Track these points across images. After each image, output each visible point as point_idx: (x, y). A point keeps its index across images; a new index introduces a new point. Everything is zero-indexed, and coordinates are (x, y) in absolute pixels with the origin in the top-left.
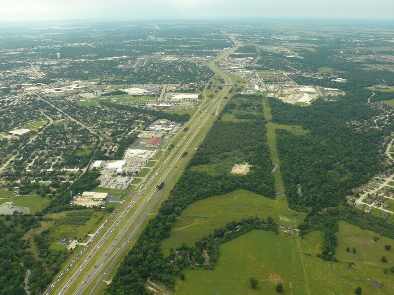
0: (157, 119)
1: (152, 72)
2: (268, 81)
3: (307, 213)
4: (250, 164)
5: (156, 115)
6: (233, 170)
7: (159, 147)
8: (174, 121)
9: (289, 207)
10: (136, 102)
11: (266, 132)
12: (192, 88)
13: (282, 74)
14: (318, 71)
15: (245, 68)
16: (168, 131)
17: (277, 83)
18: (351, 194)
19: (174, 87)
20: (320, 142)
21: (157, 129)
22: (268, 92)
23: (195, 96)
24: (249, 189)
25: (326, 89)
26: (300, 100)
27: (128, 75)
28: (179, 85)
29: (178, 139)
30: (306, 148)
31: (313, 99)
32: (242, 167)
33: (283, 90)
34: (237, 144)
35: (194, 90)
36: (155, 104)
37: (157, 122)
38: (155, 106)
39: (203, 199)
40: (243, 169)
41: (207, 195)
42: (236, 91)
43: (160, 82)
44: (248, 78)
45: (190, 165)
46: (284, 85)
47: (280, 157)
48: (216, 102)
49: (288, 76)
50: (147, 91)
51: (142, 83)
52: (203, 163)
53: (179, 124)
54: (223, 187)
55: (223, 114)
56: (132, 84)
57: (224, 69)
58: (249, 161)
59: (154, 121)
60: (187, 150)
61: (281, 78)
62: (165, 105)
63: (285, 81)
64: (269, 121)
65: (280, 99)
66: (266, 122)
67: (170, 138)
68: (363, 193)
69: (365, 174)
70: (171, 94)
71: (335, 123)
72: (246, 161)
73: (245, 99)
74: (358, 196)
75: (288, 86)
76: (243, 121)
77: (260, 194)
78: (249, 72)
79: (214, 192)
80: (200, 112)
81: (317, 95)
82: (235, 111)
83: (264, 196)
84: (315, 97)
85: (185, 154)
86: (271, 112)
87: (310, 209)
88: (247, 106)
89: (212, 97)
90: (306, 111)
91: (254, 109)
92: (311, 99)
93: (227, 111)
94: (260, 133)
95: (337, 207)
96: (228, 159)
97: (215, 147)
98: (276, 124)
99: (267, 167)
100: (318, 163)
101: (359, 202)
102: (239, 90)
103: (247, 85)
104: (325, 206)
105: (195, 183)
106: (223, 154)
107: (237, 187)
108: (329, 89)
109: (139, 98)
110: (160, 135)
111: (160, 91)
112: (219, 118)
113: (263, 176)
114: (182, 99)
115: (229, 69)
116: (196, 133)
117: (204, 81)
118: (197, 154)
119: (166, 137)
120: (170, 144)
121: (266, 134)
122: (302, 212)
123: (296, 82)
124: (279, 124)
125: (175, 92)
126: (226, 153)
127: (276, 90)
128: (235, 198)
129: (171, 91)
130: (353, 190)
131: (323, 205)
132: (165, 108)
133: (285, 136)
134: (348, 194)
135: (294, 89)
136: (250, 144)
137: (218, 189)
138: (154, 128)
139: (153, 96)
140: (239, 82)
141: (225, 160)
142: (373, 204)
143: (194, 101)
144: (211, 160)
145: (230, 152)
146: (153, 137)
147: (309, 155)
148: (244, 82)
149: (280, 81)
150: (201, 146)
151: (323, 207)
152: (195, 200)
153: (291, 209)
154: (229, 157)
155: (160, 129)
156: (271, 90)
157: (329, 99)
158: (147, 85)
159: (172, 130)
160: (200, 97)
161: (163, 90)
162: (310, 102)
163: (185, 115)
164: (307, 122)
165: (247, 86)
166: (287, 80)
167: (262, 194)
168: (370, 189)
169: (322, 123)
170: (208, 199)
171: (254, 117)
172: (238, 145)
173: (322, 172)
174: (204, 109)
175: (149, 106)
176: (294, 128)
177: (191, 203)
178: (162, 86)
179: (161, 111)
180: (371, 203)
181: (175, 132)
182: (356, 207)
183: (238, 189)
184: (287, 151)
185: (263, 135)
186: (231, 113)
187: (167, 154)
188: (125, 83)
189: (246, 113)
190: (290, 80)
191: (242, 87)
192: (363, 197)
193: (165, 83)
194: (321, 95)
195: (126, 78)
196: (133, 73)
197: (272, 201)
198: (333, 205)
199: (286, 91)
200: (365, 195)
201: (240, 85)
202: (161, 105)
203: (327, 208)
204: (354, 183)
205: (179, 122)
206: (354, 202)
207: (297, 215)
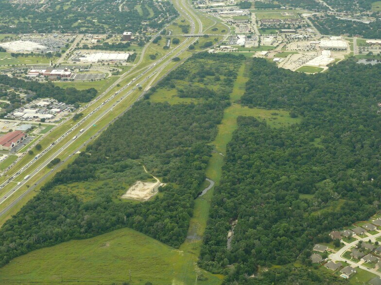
0: (35, 98)
1: (69, 11)
2: (268, 28)
3: (227, 277)
4: (164, 181)
5: (36, 91)
6: (129, 192)
7: (15, 149)
8: (63, 102)
9: (199, 263)
10: (13, 66)
11: (219, 123)
12: (125, 42)
13: (300, 14)
14: (370, 8)
15: (237, 5)
16: (43, 120)
17: (281, 32)
18: (327, 241)
19: (93, 40)
20: (312, 140)
21: (25, 116)
22: (260, 48)
23: (123, 56)
24: (140, 228)
25: (368, 41)
26: (311, 63)
27: (23, 17)
28: (104, 36)
29: (56, 135)
30: (279, 152)
31: (337, 60)
32: (146, 187)
33: (288, 45)
34: (155, 144)
35: (128, 45)
36: (44, 71)
37: (34, 103)
38: (42, 74)
39: (48, 246)
40: (148, 191)
41: (59, 239)
42: (201, 47)
43: (74, 31)
44: (234, 23)
45: (54, 182)
46: (293, 35)
47: (223, 168)
48: (157, 66)
49: (309, 18)
50: (42, 47)
51: (40, 32)
52: (79, 179)
53: (72, 106)
54: (89, 225)
55: (158, 90)
56: (23, 33)
57: (199, 8)
58: (164, 175)
59: (29, 101)
60: (61, 155)
61: (294, 22)
62: (62, 72)
63: (299, 27)
64: (237, 102)
65: (275, 62)
66: (229, 104)
67: (43, 132)
68: (350, 239)
69: (370, 202)
70: (83, 52)
71: (354, 105)
72: (158, 176)
73: (211, 62)
74: (338, 245)
75: (301, 36)
76: (188, 101)
77: (155, 238)
78: (241, 11)
79: (71, 235)
80: (118, 85)
81: (349, 52)
82: (182, 84)
83: (162, 241)
84: (341, 57)
85: (56, 161)
86: (247, 84)
87: (232, 268)
88: (209, 73)
89: (153, 57)
90: (309, 83)
91: (218, 79)
92: (332, 60)
93: (167, 84)
94: (206, 125)
95: (288, 266)
96: (128, 172)
97: (113, 149)
98: (246, 108)
99: (189, 188)
100: (287, 180)
101: (336, 256)
102: (209, 45)
103: (228, 35)
104: (268, 263)
105: (44, 216)
106: (122, 163)
107: (119, 224)
108: (373, 41)
109: (23, 58)
110: (24, 128)
111: (67, 46)
112: (147, 97)
113: (174, 205)
114: (99, 61)
115: (207, 8)
116: (93, 123)
117: (154, 28)
118: (76, 162)
119: (35, 132)
120: (37, 143)
121: (219, 126)
122: (219, 273)
123: (318, 30)
124: (250, 107)
125: (93, 48)
126: (129, 161)
127: (275, 45)
128: (108, 245)
129: (85, 47)
130: (332, 234)
131: (263, 262)
132: (59, 77)
133: (251, 129)
134: (320, 241)
135: (308, 43)
136: (180, 143)
137: (81, 227)
138: (21, 114)
139: (49, 55)
140: (215, 30)
141: (122, 173)
142: (362, 261)
143: (117, 64)
144: (97, 173)
145: (137, 158)
146: (11, 131)
147: (278, 164)
148: (223, 31)
149: (289, 28)
150: (89, 148)
151: (264, 265)
152: (30, 248)
153: (200, 267)
154: (131, 167)
155: (32, 115)
156: (267, 45)
157: (368, 60)
158: (49, 35)
159: (52, 118)
160: (131, 59)
161: (73, 46)
162: (327, 66)
163: (88, 91)
164: (305, 104)
165: (225, 37)
166: (304, 26)
167: (158, 239)
168: (369, 231)
169: (331, 106)
170: (57, 247)
171: (211, 94)
172: (157, 147)
173: (287, 198)
174: (128, 81)
175: (33, 73)
176: (275, 114)
177: (23, 253)
178: (74, 37)
179: (50, 83)
180: (359, 259)
181: (56, 122)
182: (325, 266)
183: (119, 228)
184: (240, 158)
185: (211, 126)
186: (173, 87)
187: (24, 162)
188: (10, 31)
189: (202, 86)
190: (309, 26)
191: (216, 40)
192: (348, 246)
193: (81, 33)
194: (356, 52)
195: (16, 21)
196: (34, 12)
197: (173, 251)
198: (283, 262)
199: (292, 46)
200: (354, 244)
201: (213, 35)
202: (54, 72)
203: (269, 266)
204: (341, 219)
205: (72, 102)
206: (325, 256)
207: (206, 279)
